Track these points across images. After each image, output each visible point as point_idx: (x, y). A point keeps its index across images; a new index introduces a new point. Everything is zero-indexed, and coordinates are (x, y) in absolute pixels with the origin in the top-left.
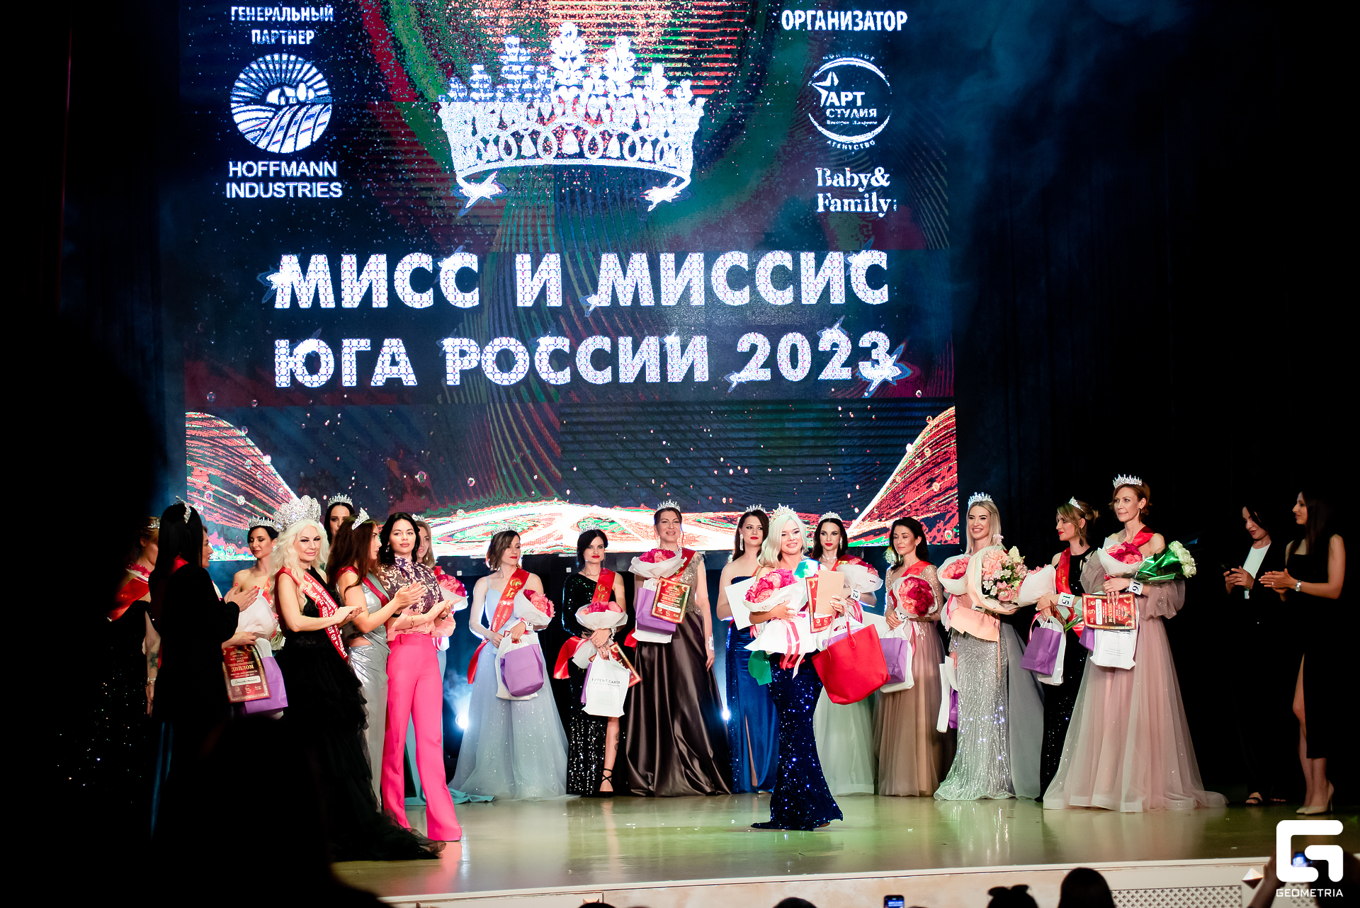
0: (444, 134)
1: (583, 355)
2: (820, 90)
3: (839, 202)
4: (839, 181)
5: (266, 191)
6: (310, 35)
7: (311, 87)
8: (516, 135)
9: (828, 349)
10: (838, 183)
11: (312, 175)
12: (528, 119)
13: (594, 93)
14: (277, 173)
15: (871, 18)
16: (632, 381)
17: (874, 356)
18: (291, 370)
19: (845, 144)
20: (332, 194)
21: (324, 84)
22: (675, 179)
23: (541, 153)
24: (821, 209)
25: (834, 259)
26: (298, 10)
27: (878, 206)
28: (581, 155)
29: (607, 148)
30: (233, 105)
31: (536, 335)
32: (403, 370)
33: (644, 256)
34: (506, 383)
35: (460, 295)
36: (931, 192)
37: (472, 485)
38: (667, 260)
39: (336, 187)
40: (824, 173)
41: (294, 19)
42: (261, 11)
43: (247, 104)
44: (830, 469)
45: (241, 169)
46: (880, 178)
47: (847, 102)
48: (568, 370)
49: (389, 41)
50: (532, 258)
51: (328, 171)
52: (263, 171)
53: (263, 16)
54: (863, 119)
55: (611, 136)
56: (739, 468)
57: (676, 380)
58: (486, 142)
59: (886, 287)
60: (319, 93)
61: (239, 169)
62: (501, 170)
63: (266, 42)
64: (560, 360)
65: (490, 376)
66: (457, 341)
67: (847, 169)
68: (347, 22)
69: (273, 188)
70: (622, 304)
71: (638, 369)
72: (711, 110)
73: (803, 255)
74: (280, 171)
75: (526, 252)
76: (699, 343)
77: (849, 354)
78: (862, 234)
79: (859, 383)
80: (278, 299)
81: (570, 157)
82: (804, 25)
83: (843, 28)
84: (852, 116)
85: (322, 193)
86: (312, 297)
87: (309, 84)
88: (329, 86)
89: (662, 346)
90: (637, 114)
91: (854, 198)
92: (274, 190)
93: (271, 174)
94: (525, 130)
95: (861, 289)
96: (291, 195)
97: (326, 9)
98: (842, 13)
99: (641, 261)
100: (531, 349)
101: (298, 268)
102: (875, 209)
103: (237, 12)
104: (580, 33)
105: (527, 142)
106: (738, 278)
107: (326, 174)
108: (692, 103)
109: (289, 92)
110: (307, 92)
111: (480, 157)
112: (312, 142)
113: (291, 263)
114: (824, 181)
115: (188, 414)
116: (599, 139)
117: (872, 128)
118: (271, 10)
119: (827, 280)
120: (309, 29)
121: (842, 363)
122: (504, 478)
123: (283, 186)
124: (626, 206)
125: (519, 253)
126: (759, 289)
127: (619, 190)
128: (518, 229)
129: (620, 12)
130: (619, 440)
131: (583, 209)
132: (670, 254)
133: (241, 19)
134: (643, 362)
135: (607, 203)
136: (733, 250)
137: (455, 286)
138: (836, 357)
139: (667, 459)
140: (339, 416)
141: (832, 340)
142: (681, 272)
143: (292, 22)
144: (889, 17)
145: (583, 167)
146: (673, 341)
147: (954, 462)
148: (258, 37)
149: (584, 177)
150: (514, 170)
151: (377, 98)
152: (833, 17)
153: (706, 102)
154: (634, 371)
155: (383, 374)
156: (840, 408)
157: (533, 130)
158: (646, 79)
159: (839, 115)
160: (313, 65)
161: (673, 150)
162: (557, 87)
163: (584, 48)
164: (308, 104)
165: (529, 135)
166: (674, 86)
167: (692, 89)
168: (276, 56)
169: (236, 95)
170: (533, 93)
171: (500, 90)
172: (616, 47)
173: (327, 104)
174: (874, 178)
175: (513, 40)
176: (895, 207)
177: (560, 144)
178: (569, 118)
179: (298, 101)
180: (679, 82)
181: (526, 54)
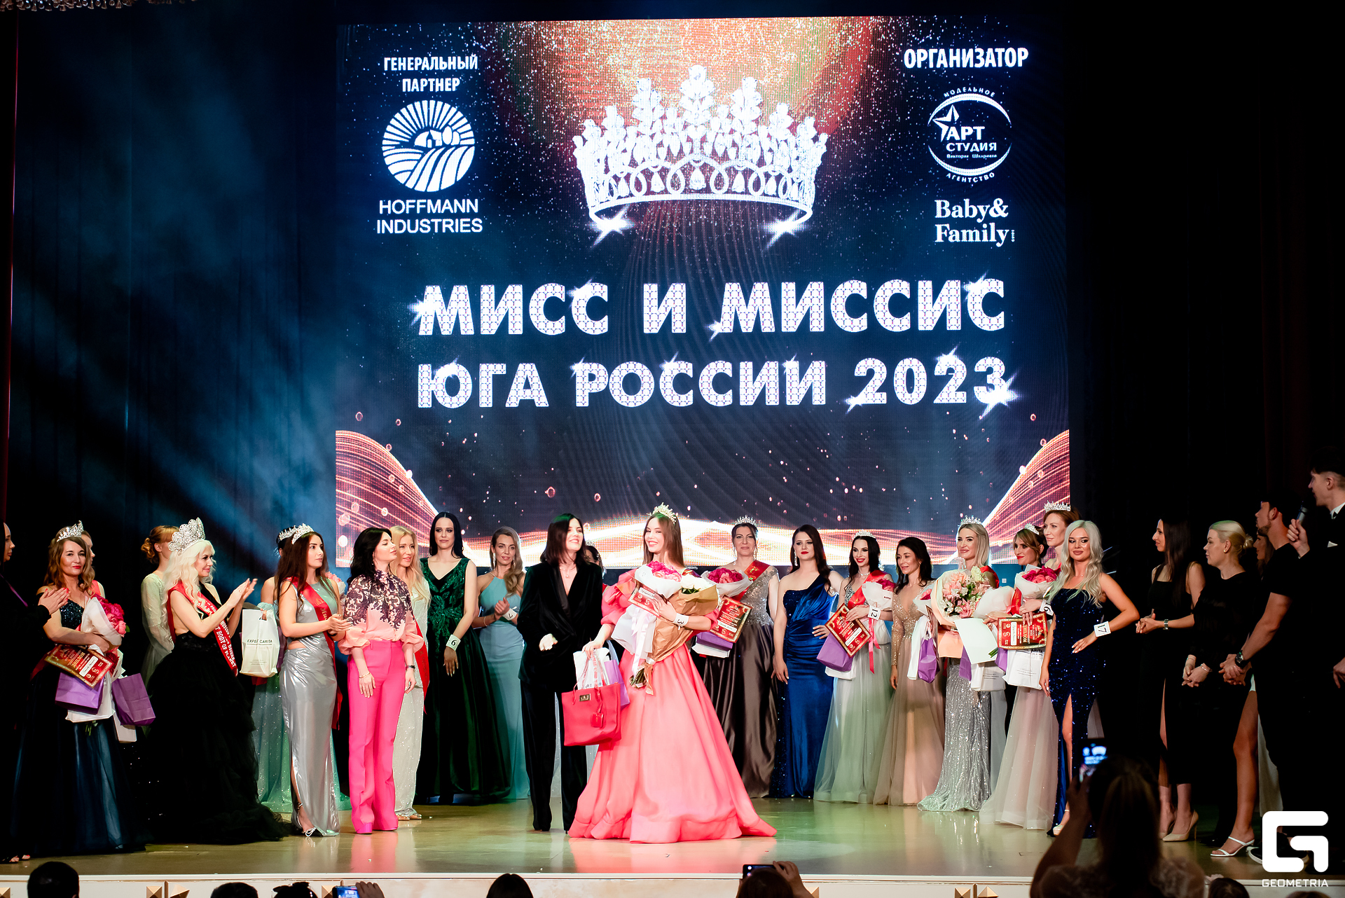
0: (578, 173)
1: (705, 379)
2: (940, 125)
3: (957, 232)
4: (958, 212)
5: (413, 227)
6: (456, 82)
7: (456, 130)
8: (648, 174)
9: (945, 374)
10: (957, 214)
11: (456, 211)
12: (657, 156)
13: (722, 131)
14: (424, 210)
15: (993, 55)
16: (751, 404)
17: (989, 381)
18: (433, 391)
19: (964, 177)
21: (468, 127)
22: (795, 215)
23: (670, 189)
24: (939, 239)
25: (951, 288)
26: (446, 60)
27: (997, 236)
28: (707, 190)
29: (733, 182)
30: (384, 148)
31: (662, 362)
32: (535, 393)
33: (766, 285)
34: (631, 405)
35: (590, 323)
36: (1050, 222)
37: (598, 500)
38: (789, 289)
40: (943, 204)
41: (441, 68)
42: (412, 61)
43: (397, 147)
44: (943, 490)
45: (390, 207)
46: (998, 210)
47: (967, 136)
48: (691, 392)
49: (530, 84)
50: (659, 288)
51: (471, 208)
52: (410, 209)
53: (413, 66)
54: (981, 153)
55: (736, 172)
56: (854, 487)
57: (795, 403)
58: (616, 178)
59: (1002, 314)
60: (463, 136)
61: (388, 207)
62: (633, 205)
63: (415, 90)
64: (682, 383)
65: (617, 399)
66: (587, 365)
67: (967, 201)
68: (491, 70)
69: (419, 224)
70: (744, 330)
71: (758, 392)
72: (833, 146)
73: (921, 284)
74: (426, 208)
75: (653, 282)
76: (818, 369)
77: (964, 378)
79: (974, 406)
80: (422, 327)
81: (697, 191)
82: (925, 63)
83: (965, 65)
84: (972, 150)
85: (465, 228)
86: (452, 327)
87: (454, 128)
88: (473, 129)
89: (782, 370)
90: (762, 150)
91: (972, 229)
92: (420, 226)
93: (418, 212)
94: (654, 167)
95: (978, 316)
96: (436, 231)
97: (471, 58)
98: (964, 50)
99: (763, 291)
100: (657, 373)
101: (440, 297)
102: (993, 239)
103: (389, 63)
104: (708, 75)
105: (656, 179)
106: (856, 306)
107: (468, 211)
108: (815, 139)
109: (435, 134)
110: (452, 135)
111: (612, 193)
112: (456, 181)
113: (434, 293)
114: (943, 212)
115: (339, 433)
116: (725, 175)
117: (994, 160)
118: (420, 59)
119: (943, 308)
120: (454, 77)
121: (958, 387)
122: (628, 495)
123: (429, 222)
124: (749, 238)
125: (647, 283)
126: (877, 316)
127: (743, 223)
128: (646, 260)
129: (748, 54)
130: (739, 459)
131: (708, 241)
132: (791, 283)
133: (393, 69)
134: (763, 386)
135: (731, 236)
136: (852, 279)
137: (586, 314)
138: (951, 382)
139: (784, 478)
140: (476, 435)
141: (948, 365)
142: (801, 300)
143: (439, 71)
144: (1010, 53)
145: (709, 201)
146: (792, 366)
147: (1067, 483)
148: (409, 85)
149: (709, 212)
150: (644, 205)
151: (517, 139)
152: (955, 54)
153: (829, 138)
154: (754, 394)
155: (517, 396)
156: (954, 431)
157: (663, 167)
158: (771, 118)
159: (959, 149)
160: (458, 110)
161: (796, 185)
162: (685, 127)
163: (712, 89)
164: (453, 146)
165: (658, 172)
166: (798, 124)
167: (815, 126)
168: (425, 103)
169: (387, 139)
170: (663, 132)
171: (632, 130)
172: (743, 87)
173: (470, 146)
174: (992, 209)
175: (645, 83)
176: (1013, 237)
177: (687, 180)
178: (697, 155)
179: (443, 142)
180: (803, 118)
181: (657, 97)
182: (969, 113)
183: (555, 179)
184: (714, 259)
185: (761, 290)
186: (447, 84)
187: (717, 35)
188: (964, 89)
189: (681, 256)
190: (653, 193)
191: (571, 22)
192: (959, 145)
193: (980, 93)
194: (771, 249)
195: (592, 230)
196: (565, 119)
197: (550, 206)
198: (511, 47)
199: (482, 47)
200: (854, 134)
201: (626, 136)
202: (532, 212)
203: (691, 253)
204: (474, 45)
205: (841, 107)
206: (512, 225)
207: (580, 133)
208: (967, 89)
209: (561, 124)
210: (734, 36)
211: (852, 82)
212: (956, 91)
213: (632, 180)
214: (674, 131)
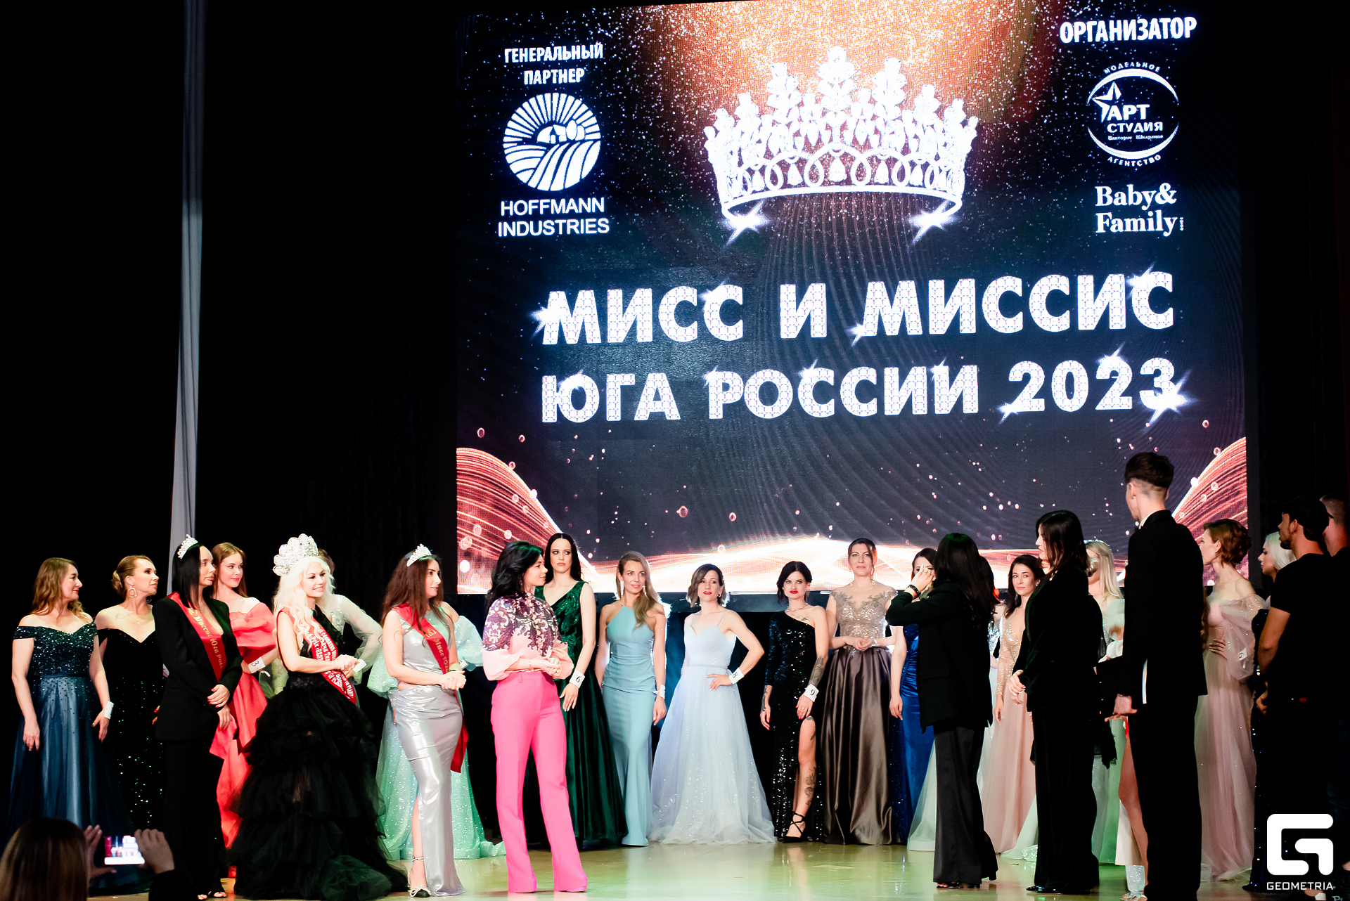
0: (710, 167)
1: (847, 386)
2: (1101, 104)
3: (1120, 221)
4: (1121, 200)
5: (536, 229)
6: (581, 73)
7: (580, 124)
8: (784, 166)
9: (1108, 377)
10: (1120, 201)
11: (581, 211)
12: (794, 147)
13: (863, 117)
14: (547, 211)
15: (1157, 26)
16: (898, 413)
17: (1156, 384)
18: (558, 405)
19: (1127, 160)
20: (599, 230)
21: (594, 120)
22: (943, 206)
23: (807, 181)
24: (1101, 230)
25: (1115, 282)
26: (569, 49)
27: (1164, 225)
28: (848, 182)
29: (875, 173)
30: (505, 146)
31: (801, 369)
32: (666, 405)
33: (912, 283)
34: (769, 417)
35: (724, 328)
36: (1221, 208)
37: (733, 520)
38: (936, 287)
39: (603, 222)
40: (1104, 191)
41: (565, 58)
42: (535, 52)
43: (519, 143)
44: (1107, 505)
45: (512, 208)
46: (1166, 195)
47: (1130, 116)
48: (832, 402)
49: (659, 73)
50: (797, 289)
51: (596, 207)
52: (534, 210)
53: (535, 57)
54: (1145, 134)
55: (879, 161)
56: (1009, 503)
57: (945, 412)
58: (751, 171)
59: (1171, 310)
60: (588, 130)
61: (510, 208)
62: (769, 200)
63: (538, 82)
64: (823, 392)
65: (753, 410)
66: (721, 374)
67: (1130, 187)
68: (617, 58)
69: (543, 226)
70: (888, 333)
71: (904, 400)
72: (984, 130)
73: (1081, 279)
74: (550, 209)
75: (790, 282)
76: (969, 373)
77: (1129, 382)
78: (1145, 254)
79: (1141, 412)
80: (546, 336)
81: (837, 184)
82: (1084, 37)
83: (1126, 38)
84: (1135, 131)
85: (590, 229)
86: (578, 333)
87: (579, 122)
88: (599, 123)
89: (930, 375)
90: (907, 137)
91: (1137, 218)
92: (543, 228)
93: (542, 212)
94: (791, 158)
95: (1144, 313)
96: (561, 233)
97: (596, 46)
98: (1126, 22)
99: (909, 289)
100: (795, 382)
101: (566, 304)
102: (1160, 228)
103: (510, 54)
104: (849, 56)
105: (793, 171)
106: (1010, 304)
107: (594, 211)
108: (964, 123)
109: (559, 129)
110: (577, 130)
111: (746, 188)
112: (581, 179)
113: (558, 299)
114: (1105, 200)
115: (460, 451)
116: (866, 165)
117: (1159, 141)
118: (542, 49)
119: (1105, 305)
120: (578, 67)
121: (1122, 392)
122: (765, 514)
123: (552, 223)
124: (894, 233)
125: (784, 284)
126: (1033, 315)
127: (887, 217)
128: (783, 259)
129: (891, 33)
130: (884, 474)
131: (850, 237)
132: (939, 281)
133: (514, 61)
134: (909, 394)
135: (875, 230)
136: (1006, 275)
137: (719, 318)
138: (1115, 386)
139: (933, 494)
140: (603, 451)
141: (1112, 368)
142: (951, 299)
143: (563, 62)
144: (1177, 24)
145: (850, 194)
146: (941, 371)
147: (1244, 496)
148: (531, 78)
149: (851, 205)
150: (780, 200)
151: (645, 132)
152: (1115, 26)
153: (979, 122)
154: (899, 403)
155: (647, 408)
156: (1119, 440)
157: (800, 159)
158: (916, 100)
159: (1122, 130)
160: (583, 102)
161: (944, 173)
162: (824, 114)
163: (852, 72)
164: (577, 141)
165: (795, 163)
166: (946, 107)
167: (964, 109)
168: (548, 96)
169: (508, 136)
170: (800, 120)
171: (767, 119)
172: (886, 69)
173: (595, 141)
174: (1158, 195)
175: (781, 68)
176: (1182, 226)
177: (826, 171)
178: (836, 144)
179: (567, 138)
180: (950, 103)
181: (793, 82)
183: (686, 174)
184: (855, 257)
185: (907, 288)
186: (571, 75)
187: (857, 13)
188: (1126, 64)
189: (820, 255)
190: (790, 186)
191: (701, 4)
192: (1121, 125)
193: (1144, 68)
194: (918, 244)
195: (726, 228)
196: (696, 108)
197: (680, 204)
198: (638, 34)
199: (607, 34)
200: (1007, 116)
201: (761, 125)
202: (662, 210)
203: (831, 251)
204: (599, 32)
205: (992, 87)
206: (640, 224)
207: (710, 123)
208: (1130, 63)
209: (692, 114)
210: (876, 15)
211: (1004, 59)
212: (1117, 67)
213: (768, 173)
214: (812, 118)
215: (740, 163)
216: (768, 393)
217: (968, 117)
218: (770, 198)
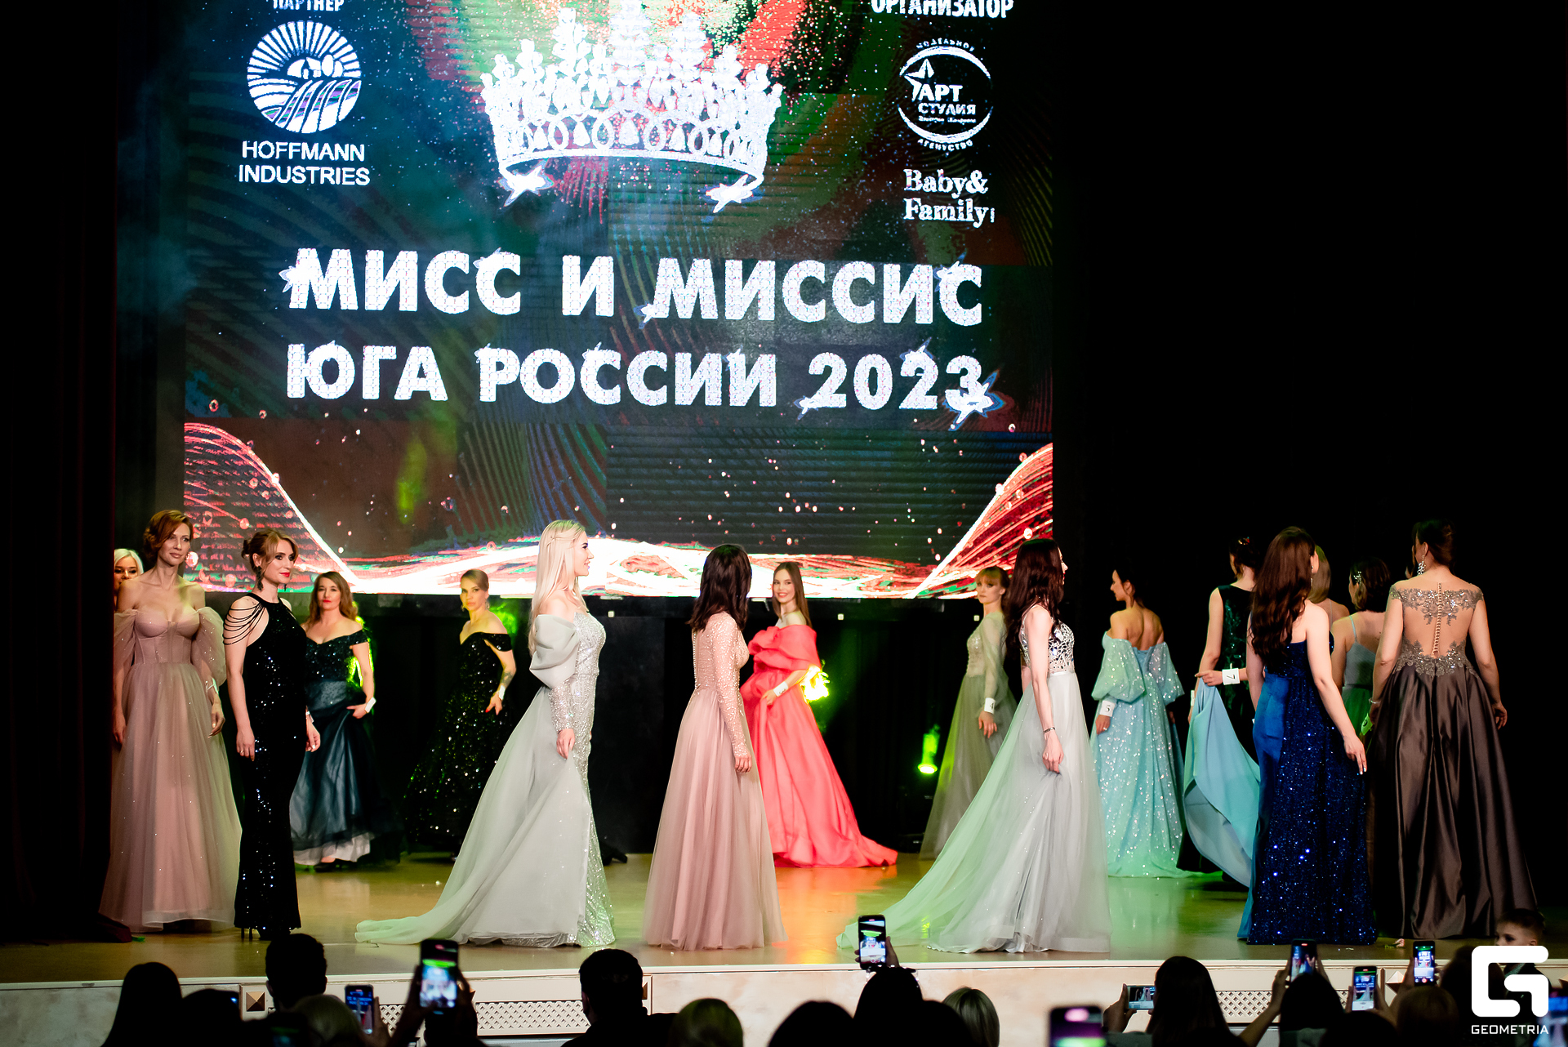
0: (486, 119)
1: (635, 372)
2: (913, 82)
3: (929, 208)
4: (930, 185)
5: (284, 176)
7: (338, 59)
8: (570, 123)
9: (912, 374)
10: (929, 187)
11: (337, 158)
12: (582, 103)
13: (657, 77)
14: (297, 155)
16: (690, 403)
17: (962, 385)
18: (306, 377)
19: (939, 144)
20: (359, 182)
21: (354, 56)
22: (746, 177)
23: (596, 143)
24: (909, 216)
25: (922, 273)
27: (977, 216)
28: (640, 146)
29: (670, 138)
30: (249, 77)
31: (585, 350)
32: (432, 383)
33: (708, 262)
34: (547, 401)
35: (499, 300)
36: (1034, 201)
37: (505, 514)
38: (734, 268)
39: (363, 173)
40: (914, 175)
43: (263, 76)
44: (909, 510)
45: (257, 149)
46: (977, 184)
47: (942, 96)
48: (617, 389)
49: (429, 9)
50: (581, 261)
51: (355, 154)
52: (281, 153)
54: (958, 116)
55: (675, 126)
56: (807, 505)
57: (740, 404)
58: (533, 127)
59: (979, 306)
60: (347, 67)
61: (254, 149)
62: (552, 160)
63: (289, 7)
64: (609, 377)
65: (530, 393)
66: (494, 351)
67: (940, 172)
69: (292, 171)
70: (681, 316)
71: (697, 390)
72: (788, 101)
73: (887, 267)
74: (300, 153)
75: (574, 254)
76: (767, 363)
77: (935, 380)
78: (955, 245)
79: (945, 413)
80: (294, 298)
81: (628, 147)
84: (947, 113)
85: (348, 179)
86: (331, 297)
87: (336, 56)
88: (359, 59)
89: (725, 364)
90: (705, 102)
91: (947, 205)
92: (292, 175)
93: (291, 156)
94: (578, 116)
95: (951, 308)
96: (313, 182)
99: (704, 268)
100: (577, 362)
101: (317, 263)
102: (970, 218)
105: (580, 129)
106: (813, 291)
107: (352, 159)
108: (768, 91)
109: (314, 64)
110: (334, 65)
111: (526, 145)
112: (337, 120)
113: (309, 257)
114: (914, 184)
115: (188, 426)
116: (661, 130)
117: (969, 126)
119: (913, 297)
121: (927, 390)
122: (542, 510)
123: (303, 170)
126: (837, 304)
127: (682, 187)
130: (673, 469)
132: (737, 262)
134: (702, 382)
135: (669, 201)
136: (808, 259)
137: (493, 289)
138: (920, 384)
139: (726, 492)
140: (358, 432)
141: (917, 364)
142: (749, 282)
145: (643, 160)
146: (737, 359)
147: (1049, 506)
148: (281, 2)
149: (643, 172)
150: (564, 161)
151: (413, 74)
153: (784, 90)
154: (692, 392)
155: (409, 386)
156: (923, 442)
157: (588, 117)
158: (717, 62)
159: (933, 112)
160: (341, 34)
161: (745, 144)
162: (616, 67)
164: (334, 79)
165: (583, 122)
166: (748, 71)
167: (769, 73)
168: (301, 24)
169: (252, 66)
170: (588, 73)
171: (552, 69)
172: (685, 25)
173: (355, 80)
174: (970, 183)
175: (569, 14)
176: (993, 217)
177: (617, 133)
178: (630, 103)
179: (322, 73)
180: (753, 67)
181: (582, 30)
182: (946, 70)
183: (458, 124)
184: (647, 229)
186: (329, 2)
188: (940, 40)
190: (576, 147)
193: (959, 47)
194: (715, 218)
195: (502, 189)
197: (452, 157)
200: (813, 87)
201: (545, 76)
202: (430, 164)
205: (798, 54)
206: (406, 178)
207: (489, 70)
211: (811, 25)
212: (931, 42)
213: (551, 130)
214: (602, 73)
215: (521, 117)
216: (548, 375)
217: (772, 85)
218: (553, 159)
